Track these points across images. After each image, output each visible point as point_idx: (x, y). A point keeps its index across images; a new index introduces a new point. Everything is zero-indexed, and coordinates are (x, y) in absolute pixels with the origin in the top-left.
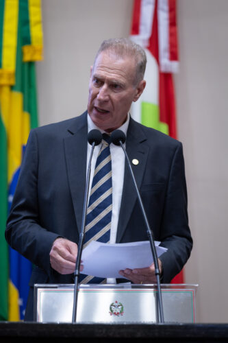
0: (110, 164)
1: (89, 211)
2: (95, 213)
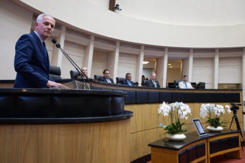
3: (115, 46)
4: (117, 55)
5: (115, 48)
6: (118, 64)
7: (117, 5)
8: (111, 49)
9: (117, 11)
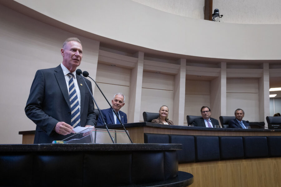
0: (73, 84)
1: (70, 100)
2: (73, 101)
3: (219, 69)
4: (223, 82)
5: (220, 73)
6: (227, 96)
7: (216, 11)
8: (214, 75)
9: (216, 19)
